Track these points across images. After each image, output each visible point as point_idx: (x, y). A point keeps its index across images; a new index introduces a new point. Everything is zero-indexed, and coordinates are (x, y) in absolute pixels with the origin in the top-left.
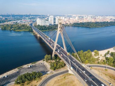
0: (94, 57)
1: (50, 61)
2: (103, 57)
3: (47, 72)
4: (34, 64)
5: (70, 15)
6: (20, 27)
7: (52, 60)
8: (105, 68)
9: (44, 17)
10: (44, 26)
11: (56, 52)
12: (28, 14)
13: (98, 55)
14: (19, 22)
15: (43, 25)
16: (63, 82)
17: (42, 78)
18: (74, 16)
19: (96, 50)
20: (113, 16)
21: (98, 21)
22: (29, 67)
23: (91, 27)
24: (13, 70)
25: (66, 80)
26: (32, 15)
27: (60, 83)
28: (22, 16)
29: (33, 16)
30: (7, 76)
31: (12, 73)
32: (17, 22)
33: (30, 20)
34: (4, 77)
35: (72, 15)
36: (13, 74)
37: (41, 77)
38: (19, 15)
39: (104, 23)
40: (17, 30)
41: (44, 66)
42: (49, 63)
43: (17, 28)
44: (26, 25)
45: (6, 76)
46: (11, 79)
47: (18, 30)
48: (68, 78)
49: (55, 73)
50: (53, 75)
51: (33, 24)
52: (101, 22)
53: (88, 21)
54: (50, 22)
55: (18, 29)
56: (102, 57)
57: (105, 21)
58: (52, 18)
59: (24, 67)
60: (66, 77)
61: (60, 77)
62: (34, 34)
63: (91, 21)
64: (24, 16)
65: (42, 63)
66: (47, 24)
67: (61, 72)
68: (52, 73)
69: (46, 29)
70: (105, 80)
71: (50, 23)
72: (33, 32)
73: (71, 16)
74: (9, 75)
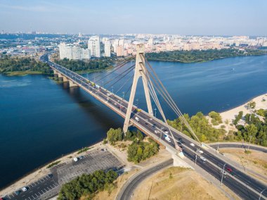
0: (213, 126)
1: (119, 143)
2: (231, 125)
3: (121, 168)
4: (84, 154)
5: (131, 35)
6: (19, 66)
7: (125, 141)
8: (244, 149)
9: (70, 40)
10: (79, 62)
11: (132, 120)
12: (30, 33)
13: (221, 122)
14: (9, 51)
15: (75, 58)
16: (171, 187)
17: (116, 182)
18: (140, 36)
19: (213, 112)
20: (224, 37)
21: (197, 47)
22: (76, 160)
23: (185, 61)
24: (37, 173)
25: (176, 183)
26: (39, 36)
27: (165, 191)
28: (13, 37)
29: (42, 38)
30: (27, 188)
31: (36, 180)
32: (5, 53)
33: (37, 47)
34: (20, 191)
35: (135, 35)
36: (39, 181)
37: (114, 182)
38: (6, 34)
39: (210, 51)
40: (12, 74)
41: (110, 156)
42: (120, 146)
43: (11, 67)
44: (33, 59)
45: (24, 189)
46: (39, 195)
47: (16, 73)
48: (180, 178)
49: (143, 168)
50: (141, 175)
51: (49, 58)
52: (203, 51)
53: (176, 49)
54: (92, 51)
55: (14, 70)
56: (229, 125)
57: (210, 47)
58: (96, 42)
59: (62, 162)
60: (173, 176)
61: (159, 177)
62: (58, 80)
63: (182, 48)
64: (20, 36)
65: (103, 150)
66: (86, 56)
67: (157, 166)
68: (137, 170)
69: (86, 69)
70: (257, 174)
71: (92, 54)
72: (53, 76)
73: (134, 37)
74: (30, 186)
